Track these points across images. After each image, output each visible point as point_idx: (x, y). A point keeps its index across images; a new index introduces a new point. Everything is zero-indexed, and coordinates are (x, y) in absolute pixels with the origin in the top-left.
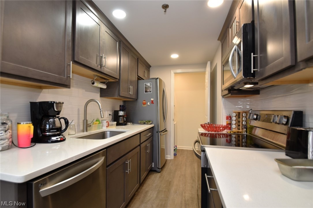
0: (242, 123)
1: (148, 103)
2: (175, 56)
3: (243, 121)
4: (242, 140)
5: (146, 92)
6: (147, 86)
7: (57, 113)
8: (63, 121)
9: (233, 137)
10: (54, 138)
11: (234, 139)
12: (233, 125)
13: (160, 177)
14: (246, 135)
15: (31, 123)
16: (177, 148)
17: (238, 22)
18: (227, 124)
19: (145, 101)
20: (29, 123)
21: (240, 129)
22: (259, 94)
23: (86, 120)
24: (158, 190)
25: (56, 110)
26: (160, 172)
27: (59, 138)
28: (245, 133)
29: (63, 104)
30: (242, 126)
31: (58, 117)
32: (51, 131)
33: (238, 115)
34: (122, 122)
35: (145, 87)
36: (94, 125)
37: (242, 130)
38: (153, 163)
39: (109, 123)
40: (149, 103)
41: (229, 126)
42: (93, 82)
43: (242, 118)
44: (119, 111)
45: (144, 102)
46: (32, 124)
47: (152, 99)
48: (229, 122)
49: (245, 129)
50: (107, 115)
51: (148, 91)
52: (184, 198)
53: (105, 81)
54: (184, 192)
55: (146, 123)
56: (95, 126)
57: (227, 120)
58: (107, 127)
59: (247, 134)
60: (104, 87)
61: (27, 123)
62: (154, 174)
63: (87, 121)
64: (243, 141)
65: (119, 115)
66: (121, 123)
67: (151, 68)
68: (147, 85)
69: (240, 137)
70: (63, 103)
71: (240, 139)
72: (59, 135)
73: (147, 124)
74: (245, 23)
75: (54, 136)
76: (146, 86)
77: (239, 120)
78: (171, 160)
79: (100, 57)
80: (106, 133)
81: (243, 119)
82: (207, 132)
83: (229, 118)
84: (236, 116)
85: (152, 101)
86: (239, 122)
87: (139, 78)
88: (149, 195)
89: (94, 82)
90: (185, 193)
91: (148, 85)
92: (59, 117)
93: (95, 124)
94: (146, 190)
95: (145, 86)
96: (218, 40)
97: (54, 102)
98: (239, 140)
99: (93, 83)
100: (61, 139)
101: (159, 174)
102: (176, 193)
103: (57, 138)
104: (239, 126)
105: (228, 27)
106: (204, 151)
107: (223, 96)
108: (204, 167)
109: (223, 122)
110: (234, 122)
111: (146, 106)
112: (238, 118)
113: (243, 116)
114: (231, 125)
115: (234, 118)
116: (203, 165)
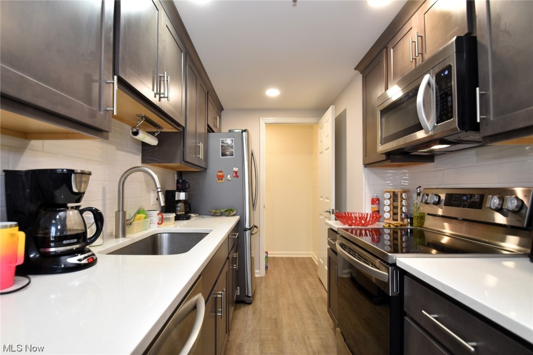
0: (401, 208)
1: (227, 176)
2: (273, 93)
3: (402, 206)
4: (401, 239)
5: (223, 155)
6: (225, 145)
7: (78, 197)
8: (89, 217)
9: (386, 234)
10: (73, 260)
11: (387, 237)
12: (385, 214)
13: (254, 313)
14: (412, 230)
15: (16, 226)
16: (269, 256)
17: (421, 37)
18: (373, 212)
19: (221, 172)
20: (11, 226)
21: (397, 220)
22: (434, 162)
23: (123, 211)
24: (260, 340)
25: (75, 190)
26: (251, 304)
27: (85, 258)
28: (409, 227)
29: (91, 176)
30: (401, 215)
31: (77, 208)
32: (65, 242)
33: (394, 196)
34: (181, 213)
35: (222, 146)
36: (136, 222)
37: (401, 221)
38: (239, 288)
39: (164, 217)
40: (229, 176)
41: (377, 215)
42: (135, 130)
43: (402, 201)
44: (175, 191)
45: (219, 174)
46: (17, 228)
47: (235, 169)
48: (376, 209)
49: (409, 220)
50: (153, 200)
51: (228, 153)
52: (310, 349)
53: (154, 130)
54: (306, 337)
55: (226, 214)
56: (138, 223)
57: (373, 206)
58: (158, 224)
59: (412, 227)
60: (153, 141)
61: (6, 227)
62: (240, 307)
63: (124, 213)
64: (404, 239)
65: (176, 199)
66: (180, 215)
67: (223, 112)
68: (225, 142)
69: (397, 233)
70: (90, 174)
71: (398, 236)
72: (81, 251)
73: (228, 216)
74: (459, 35)
75: (72, 253)
76: (223, 144)
77: (395, 204)
78: (261, 278)
79: (159, 78)
80: (160, 236)
81: (404, 203)
82: (347, 226)
83: (375, 201)
84: (390, 198)
85: (236, 172)
86: (395, 208)
87: (210, 130)
88: (246, 351)
89: (138, 130)
90: (308, 337)
91: (227, 143)
92: (80, 206)
93: (139, 219)
94: (238, 341)
95: (221, 144)
96: (356, 69)
97: (71, 172)
98: (395, 239)
99: (136, 133)
100: (90, 261)
101: (250, 306)
102: (293, 340)
103: (80, 260)
104: (395, 214)
105: (385, 50)
106: (394, 265)
107: (366, 165)
108: (395, 294)
109: (367, 209)
110: (387, 209)
111: (223, 181)
112: (394, 201)
113: (402, 199)
114: (381, 213)
115: (387, 202)
116: (392, 291)
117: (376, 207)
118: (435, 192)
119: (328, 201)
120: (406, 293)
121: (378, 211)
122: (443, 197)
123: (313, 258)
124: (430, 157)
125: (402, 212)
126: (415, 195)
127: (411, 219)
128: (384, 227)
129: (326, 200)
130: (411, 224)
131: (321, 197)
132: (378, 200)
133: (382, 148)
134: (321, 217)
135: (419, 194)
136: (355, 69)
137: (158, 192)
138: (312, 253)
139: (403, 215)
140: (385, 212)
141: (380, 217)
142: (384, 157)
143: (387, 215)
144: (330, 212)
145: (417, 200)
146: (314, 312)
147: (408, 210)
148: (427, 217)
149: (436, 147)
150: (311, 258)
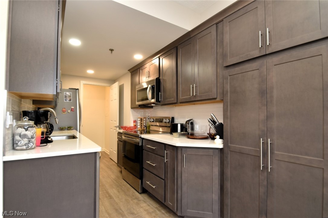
1: (68, 111)
2: (90, 72)
3: (144, 123)
5: (66, 100)
6: (67, 95)
18: (134, 126)
19: (65, 108)
21: (142, 128)
32: (47, 134)
33: (141, 120)
35: (65, 96)
40: (69, 111)
41: (135, 126)
47: (72, 107)
48: (135, 125)
55: (69, 129)
76: (66, 95)
81: (144, 122)
83: (135, 122)
85: (73, 109)
86: (141, 124)
104: (141, 126)
105: (139, 69)
106: (141, 137)
107: (132, 108)
108: (141, 145)
109: (132, 124)
110: (139, 124)
111: (65, 113)
112: (141, 121)
113: (144, 120)
114: (137, 126)
115: (139, 122)
116: (140, 144)
117: (135, 124)
118: (153, 118)
119: (115, 122)
120: (143, 145)
121: (136, 125)
122: (155, 120)
123: (106, 152)
124: (152, 107)
125: (144, 125)
126: (147, 119)
127: (146, 127)
128: (138, 131)
129: (114, 122)
130: (146, 129)
131: (112, 121)
132: (136, 121)
133: (137, 103)
134: (112, 130)
135: (148, 119)
136: (128, 70)
137: (55, 118)
138: (104, 149)
139: (144, 126)
140: (138, 125)
141: (137, 127)
142: (138, 106)
143: (139, 127)
144: (116, 127)
145: (148, 121)
146: (111, 169)
147: (146, 124)
148: (151, 126)
149: (152, 105)
150: (104, 152)
